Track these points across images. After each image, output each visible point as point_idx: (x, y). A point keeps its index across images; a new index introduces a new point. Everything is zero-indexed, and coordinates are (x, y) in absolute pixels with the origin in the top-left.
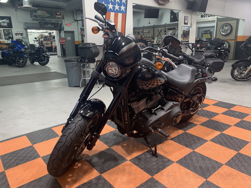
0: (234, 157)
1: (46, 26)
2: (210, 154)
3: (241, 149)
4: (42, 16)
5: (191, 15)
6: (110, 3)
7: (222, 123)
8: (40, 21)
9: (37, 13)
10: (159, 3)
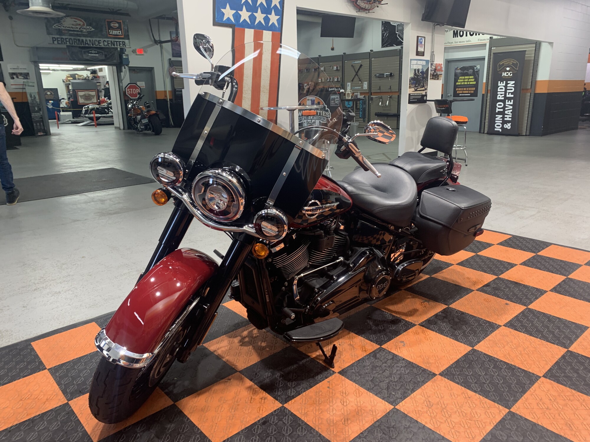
0: (560, 361)
1: (85, 57)
2: (509, 354)
3: (572, 343)
4: (75, 33)
5: (431, 34)
6: (244, 6)
7: (524, 285)
8: (70, 43)
9: (63, 23)
10: (358, 7)
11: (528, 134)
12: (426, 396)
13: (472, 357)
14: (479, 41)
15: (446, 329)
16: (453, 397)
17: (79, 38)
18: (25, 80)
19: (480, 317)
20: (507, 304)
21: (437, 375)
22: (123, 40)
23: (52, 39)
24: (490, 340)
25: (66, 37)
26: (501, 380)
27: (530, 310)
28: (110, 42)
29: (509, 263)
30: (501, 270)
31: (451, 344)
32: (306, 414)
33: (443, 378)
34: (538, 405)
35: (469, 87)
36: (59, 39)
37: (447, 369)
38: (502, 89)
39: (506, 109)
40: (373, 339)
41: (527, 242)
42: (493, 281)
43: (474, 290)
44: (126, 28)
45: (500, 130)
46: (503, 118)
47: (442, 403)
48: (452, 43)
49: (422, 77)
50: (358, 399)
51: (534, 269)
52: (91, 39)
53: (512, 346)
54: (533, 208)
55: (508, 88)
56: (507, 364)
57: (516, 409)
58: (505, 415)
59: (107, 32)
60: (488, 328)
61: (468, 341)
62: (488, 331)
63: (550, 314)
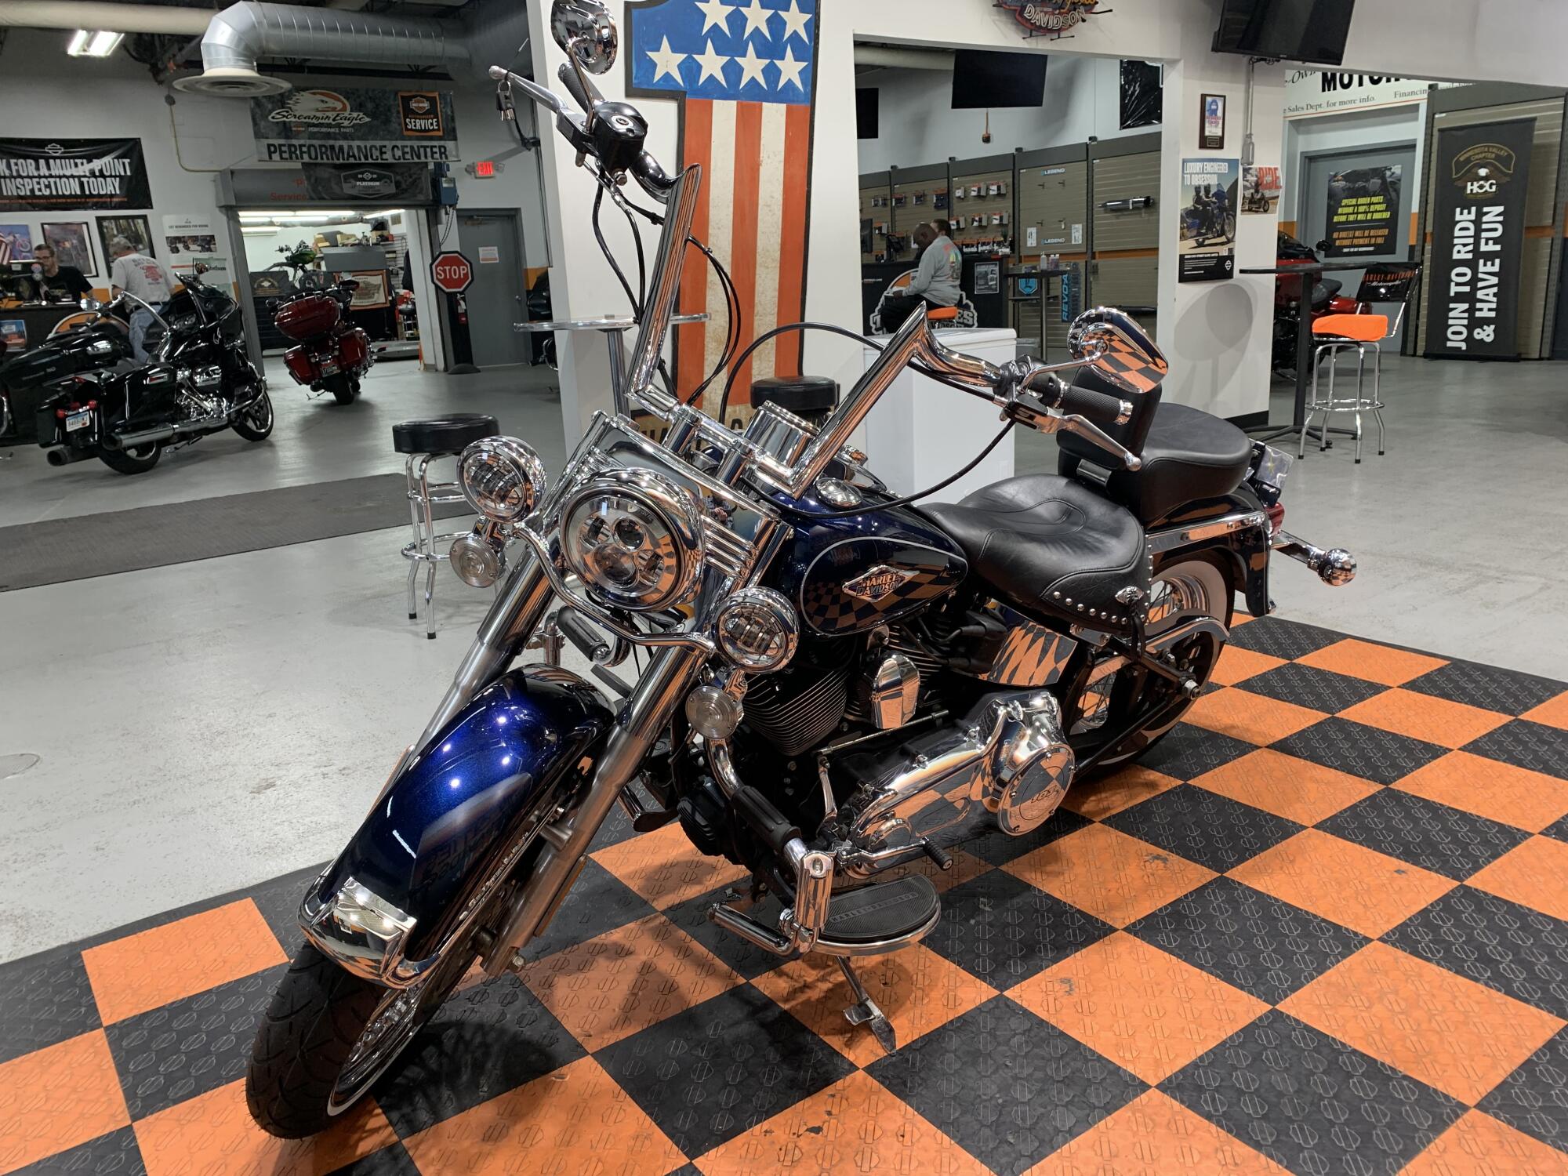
0: (1538, 1057)
1: (347, 189)
2: (1381, 1030)
4: (324, 130)
5: (1242, 87)
6: (709, 43)
7: (1462, 814)
8: (310, 158)
9: (293, 107)
10: (1029, 25)
11: (1545, 354)
12: (1106, 1154)
13: (1267, 1036)
14: (1398, 99)
15: (1201, 944)
16: (1188, 1160)
17: (331, 142)
18: (206, 255)
19: (1312, 910)
20: (1398, 871)
21: (1150, 1087)
22: (442, 143)
23: (265, 150)
24: (1329, 984)
25: (302, 142)
26: (1344, 1114)
27: (1468, 893)
28: (408, 150)
29: (1425, 746)
30: (1396, 766)
31: (1209, 993)
33: (1167, 1098)
35: (1370, 228)
36: (283, 149)
37: (1183, 1071)
38: (1467, 229)
39: (1480, 285)
40: (984, 969)
41: (1492, 680)
42: (1367, 799)
43: (1305, 828)
44: (449, 112)
45: (1463, 346)
46: (1471, 311)
48: (1321, 105)
49: (1218, 207)
50: (907, 1152)
51: (1501, 763)
52: (361, 144)
53: (1395, 1005)
54: (1530, 575)
55: (1484, 226)
56: (1371, 1061)
59: (400, 124)
60: (1330, 946)
61: (1264, 984)
62: (1328, 955)
63: (1531, 906)
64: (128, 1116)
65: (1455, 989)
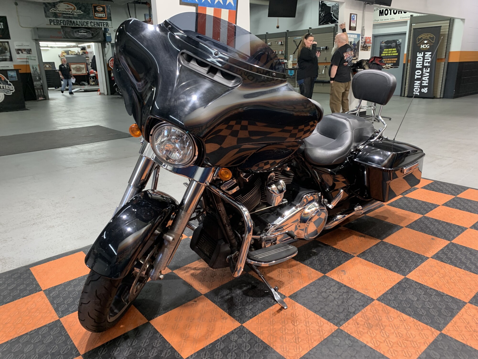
1: (76, 35)
2: (437, 283)
4: (68, 15)
5: (362, 12)
7: (447, 223)
8: (64, 24)
9: (58, 8)
11: (442, 97)
12: (366, 319)
13: (405, 285)
14: (402, 19)
15: (380, 260)
16: (390, 319)
17: (71, 20)
18: (28, 55)
19: (410, 250)
20: (433, 239)
21: (374, 300)
22: (107, 22)
23: (49, 21)
24: (420, 270)
25: (61, 19)
26: (432, 305)
27: (453, 244)
28: (96, 23)
29: (433, 204)
30: (425, 210)
31: (386, 273)
32: (262, 333)
33: (380, 303)
34: (466, 328)
35: (392, 58)
36: (55, 21)
37: (383, 295)
38: (420, 59)
39: (424, 76)
40: (318, 268)
41: (447, 186)
42: (419, 219)
43: (403, 227)
44: (109, 12)
45: (418, 94)
46: (421, 83)
47: (381, 325)
48: (379, 20)
49: (354, 48)
50: (307, 320)
51: (454, 209)
52: (81, 21)
53: (440, 275)
54: (450, 157)
55: (426, 58)
56: (436, 291)
57: (447, 331)
58: (437, 337)
60: (417, 260)
61: (401, 271)
62: (417, 262)
63: (471, 248)
64: (57, 317)
65: (456, 271)
